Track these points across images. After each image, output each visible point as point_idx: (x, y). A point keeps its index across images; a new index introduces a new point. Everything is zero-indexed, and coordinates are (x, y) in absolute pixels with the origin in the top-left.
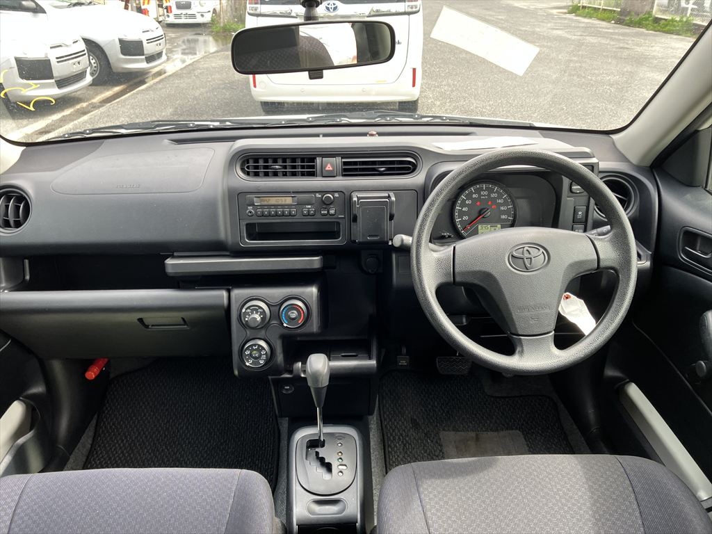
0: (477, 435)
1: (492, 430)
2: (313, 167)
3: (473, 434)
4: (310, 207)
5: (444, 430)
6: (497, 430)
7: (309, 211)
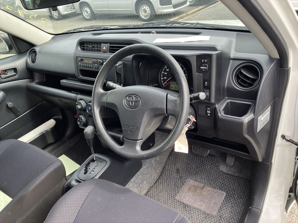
0: (204, 186)
1: (212, 187)
2: (100, 47)
3: (202, 185)
4: (96, 65)
5: (190, 178)
6: (215, 188)
7: (96, 67)
